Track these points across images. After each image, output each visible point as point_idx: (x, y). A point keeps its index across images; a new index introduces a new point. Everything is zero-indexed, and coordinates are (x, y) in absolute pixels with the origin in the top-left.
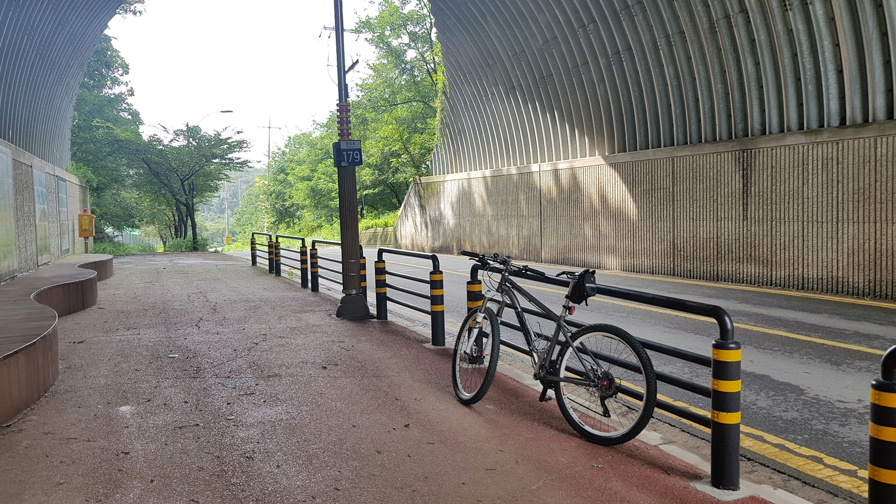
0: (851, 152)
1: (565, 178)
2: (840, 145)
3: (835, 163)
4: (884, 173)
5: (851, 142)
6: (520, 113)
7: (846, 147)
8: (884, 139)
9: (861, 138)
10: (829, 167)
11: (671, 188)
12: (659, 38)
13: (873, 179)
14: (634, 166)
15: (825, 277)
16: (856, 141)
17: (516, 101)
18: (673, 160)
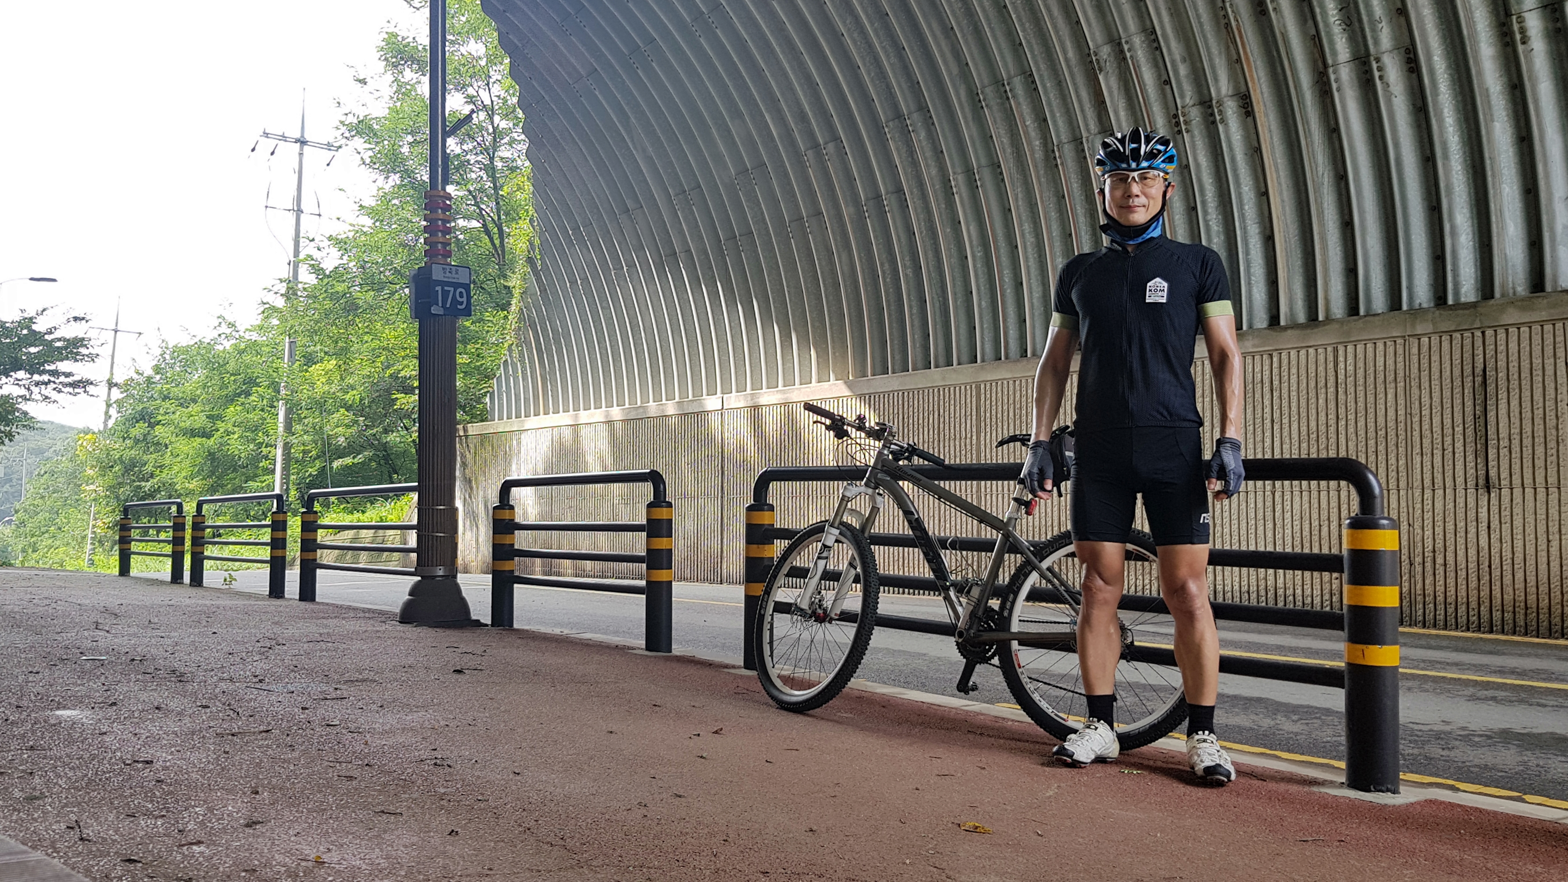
0: (1294, 371)
1: (772, 422)
2: (1275, 359)
3: (1267, 389)
4: (1351, 405)
5: (1293, 353)
6: (684, 302)
7: (1285, 362)
8: (1350, 348)
9: (1310, 347)
10: (1256, 396)
11: (974, 438)
12: (954, 173)
13: (1332, 417)
14: (906, 399)
15: (1253, 588)
16: (1303, 352)
17: (678, 279)
18: (978, 388)
